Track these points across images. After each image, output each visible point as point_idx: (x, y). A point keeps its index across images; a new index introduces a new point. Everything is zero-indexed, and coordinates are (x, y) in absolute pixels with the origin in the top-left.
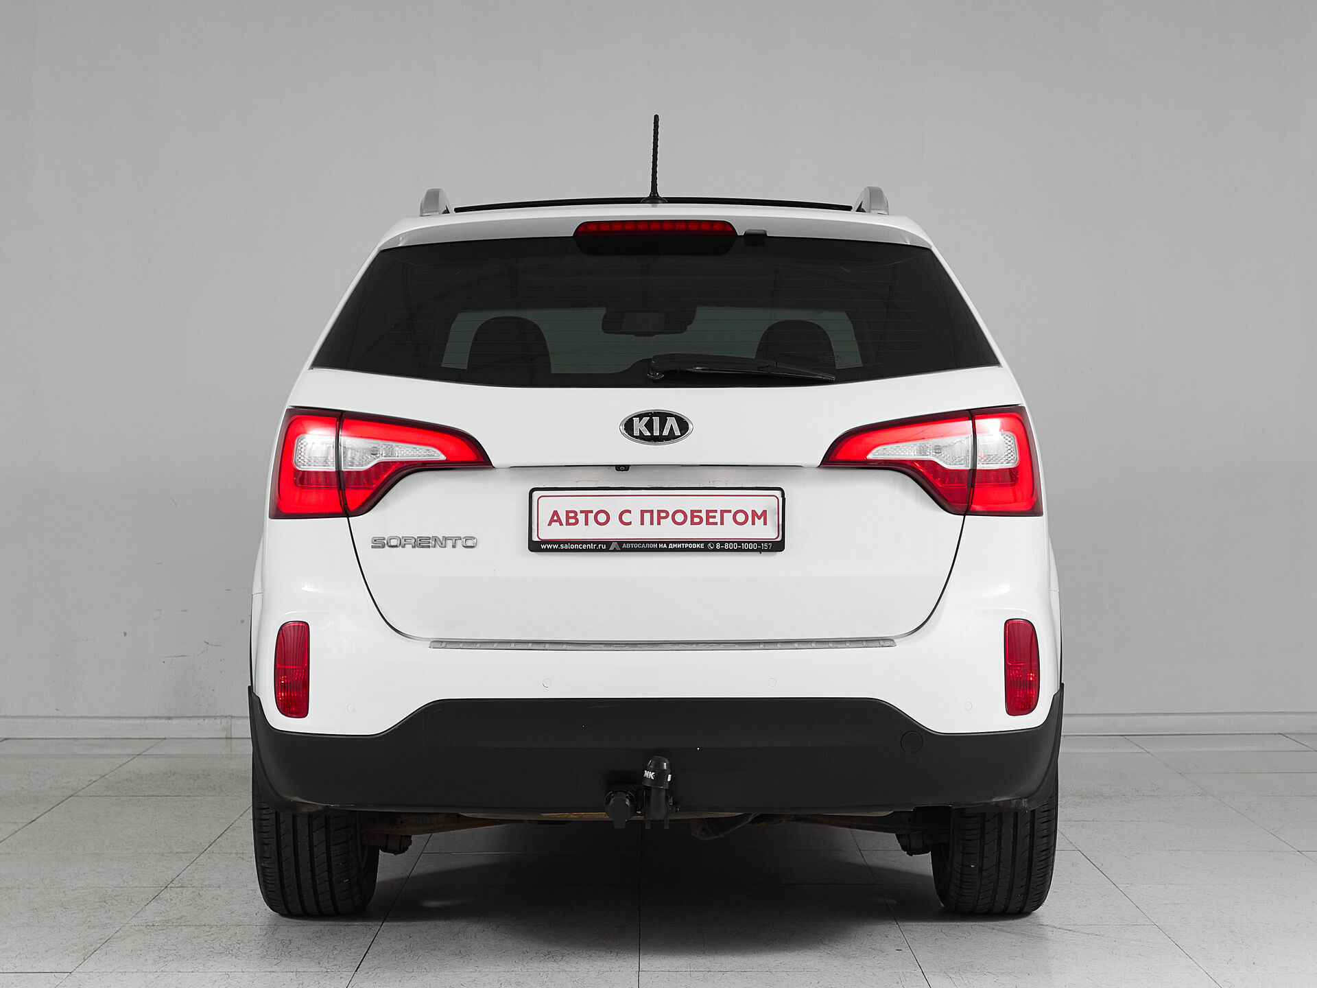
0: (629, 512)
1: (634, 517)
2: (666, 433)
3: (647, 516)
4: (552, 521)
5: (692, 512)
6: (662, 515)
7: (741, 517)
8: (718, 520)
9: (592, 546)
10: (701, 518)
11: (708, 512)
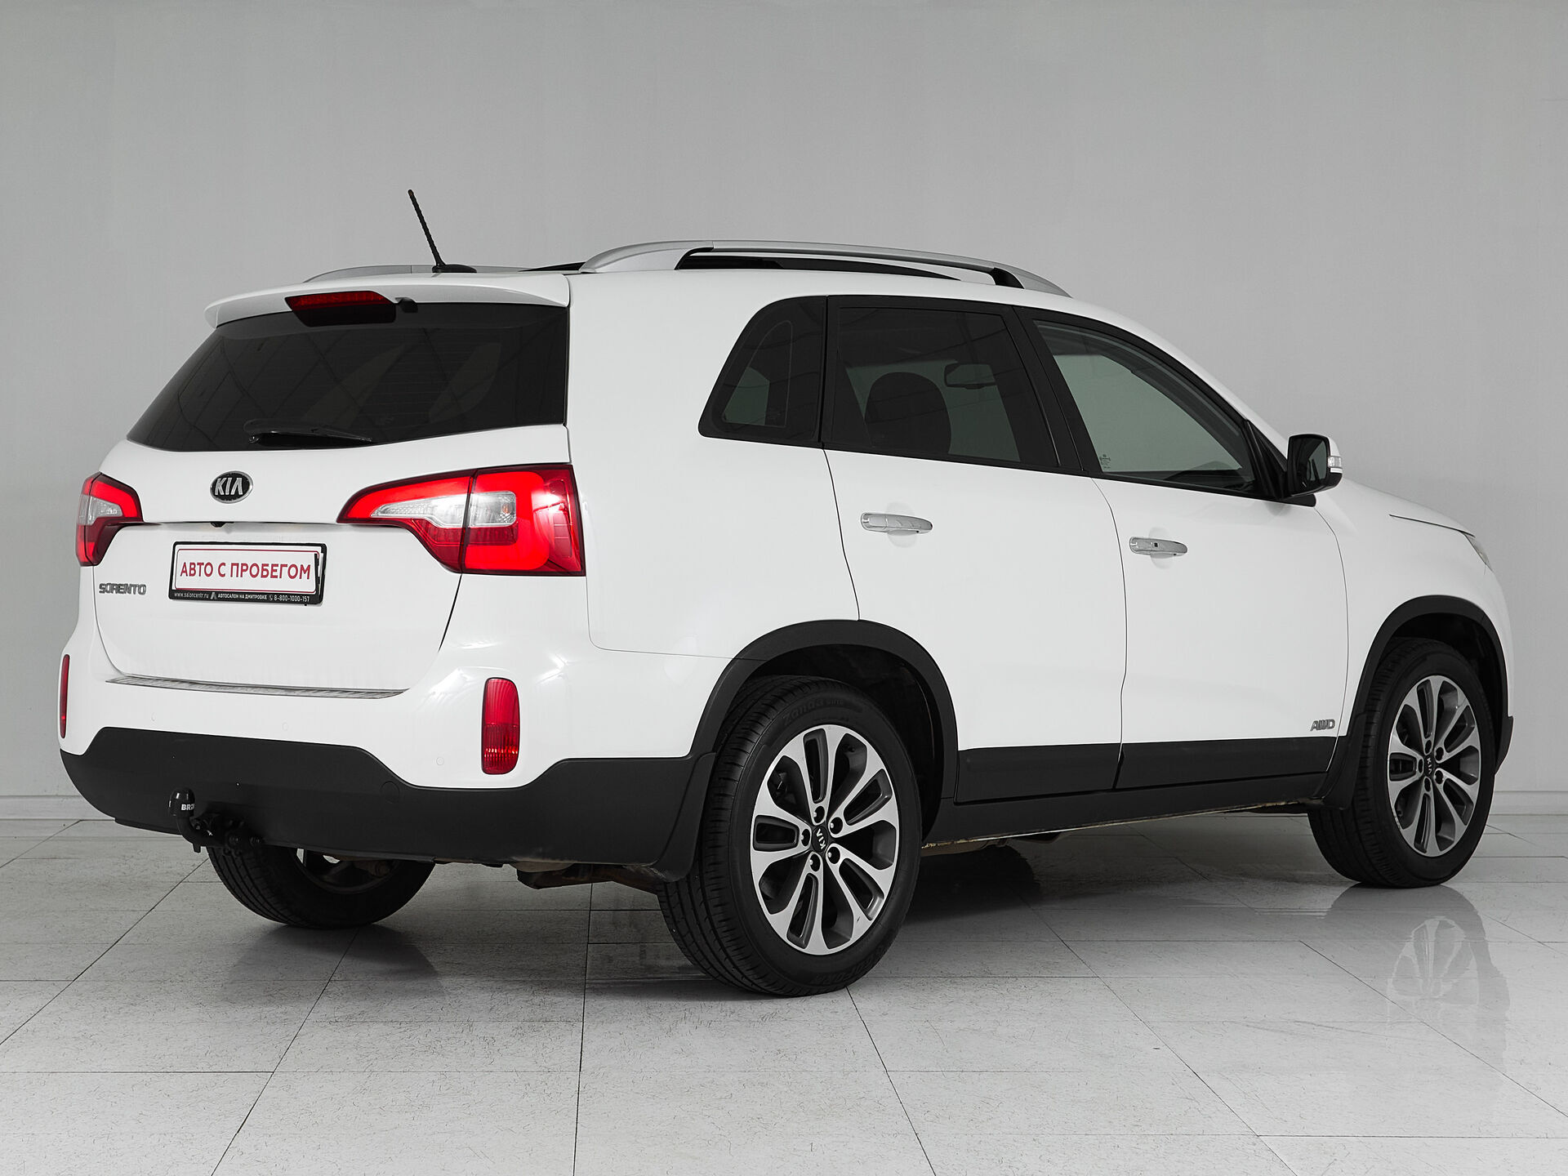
0: (224, 564)
1: (226, 570)
2: (233, 493)
3: (235, 567)
4: (183, 572)
5: (263, 565)
6: (244, 568)
7: (293, 570)
8: (278, 573)
9: (201, 595)
10: (267, 570)
11: (273, 565)
